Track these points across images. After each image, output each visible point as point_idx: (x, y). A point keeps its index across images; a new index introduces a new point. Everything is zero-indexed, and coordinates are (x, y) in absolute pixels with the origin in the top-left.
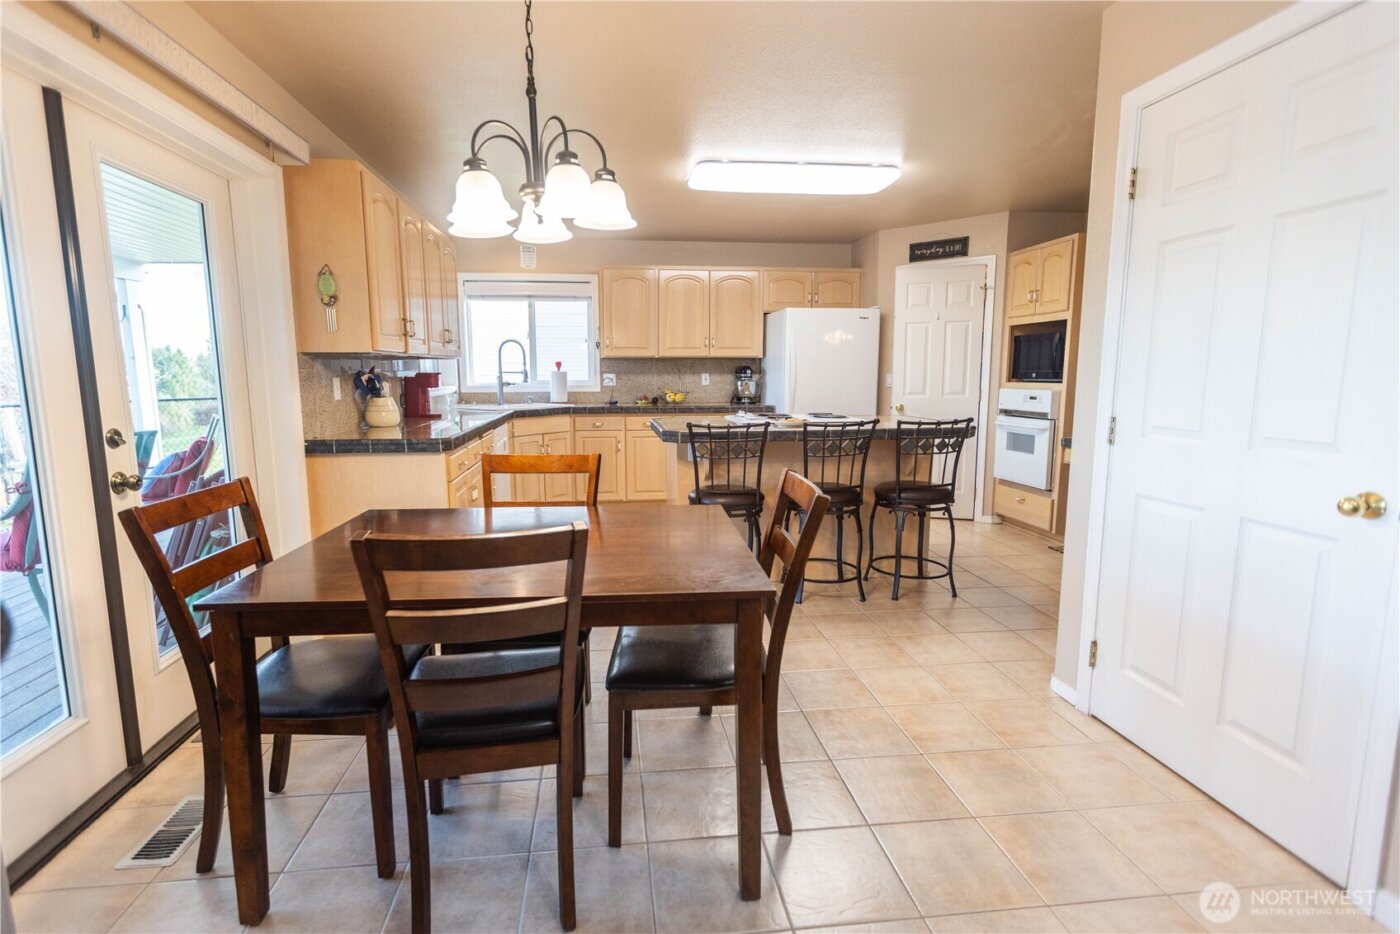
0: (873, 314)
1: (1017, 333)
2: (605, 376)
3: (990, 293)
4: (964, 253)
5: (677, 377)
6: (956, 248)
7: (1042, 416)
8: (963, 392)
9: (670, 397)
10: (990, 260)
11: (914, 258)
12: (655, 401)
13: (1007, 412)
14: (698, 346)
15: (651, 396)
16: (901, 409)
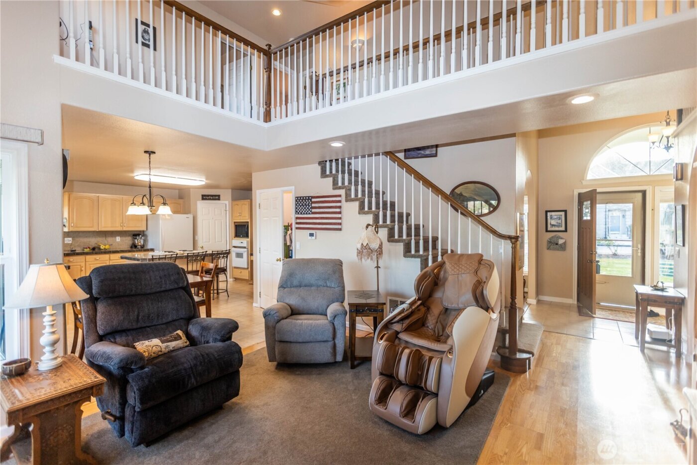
0: (191, 216)
1: (236, 224)
2: (66, 239)
3: (228, 212)
4: (219, 199)
5: (104, 238)
6: (217, 197)
7: (245, 248)
8: (222, 241)
9: (102, 247)
10: (227, 202)
11: (203, 199)
12: (94, 249)
13: (235, 247)
14: (117, 226)
15: (91, 247)
16: (202, 247)
